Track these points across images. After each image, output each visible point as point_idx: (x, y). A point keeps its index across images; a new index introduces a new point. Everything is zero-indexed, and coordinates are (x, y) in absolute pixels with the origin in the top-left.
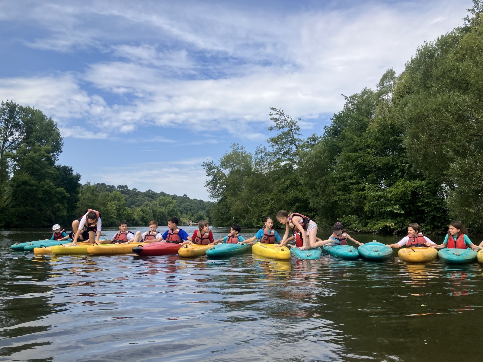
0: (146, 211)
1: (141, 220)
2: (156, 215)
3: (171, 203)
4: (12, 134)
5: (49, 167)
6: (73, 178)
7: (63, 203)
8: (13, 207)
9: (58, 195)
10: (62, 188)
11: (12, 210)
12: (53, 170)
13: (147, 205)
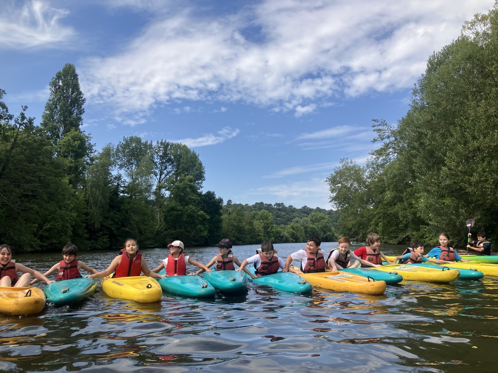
0: (297, 228)
1: (291, 237)
2: (308, 231)
3: (323, 218)
4: (166, 168)
5: (192, 194)
6: (215, 202)
7: (204, 225)
8: (166, 230)
9: (199, 218)
10: (203, 212)
11: (166, 233)
12: (195, 197)
13: (297, 222)
